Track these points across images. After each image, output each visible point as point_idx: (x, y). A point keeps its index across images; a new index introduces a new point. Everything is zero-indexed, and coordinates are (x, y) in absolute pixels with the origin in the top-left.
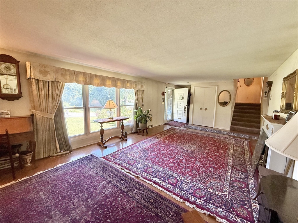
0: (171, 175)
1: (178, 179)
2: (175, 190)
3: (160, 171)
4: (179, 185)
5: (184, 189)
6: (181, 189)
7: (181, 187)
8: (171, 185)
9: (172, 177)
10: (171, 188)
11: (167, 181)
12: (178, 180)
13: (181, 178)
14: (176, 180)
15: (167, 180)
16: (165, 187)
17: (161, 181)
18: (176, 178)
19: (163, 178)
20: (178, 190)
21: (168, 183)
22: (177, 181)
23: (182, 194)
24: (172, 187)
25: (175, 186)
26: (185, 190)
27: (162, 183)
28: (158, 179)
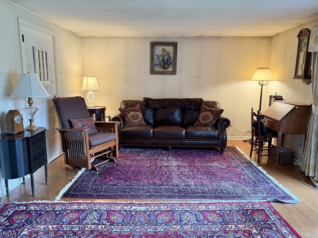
0: (122, 225)
1: (108, 224)
2: (107, 207)
3: (147, 223)
4: (103, 215)
5: (95, 212)
6: (99, 211)
7: (99, 214)
8: (116, 211)
9: (120, 223)
10: (113, 207)
11: (123, 214)
12: (108, 222)
13: (103, 226)
14: (111, 220)
15: (125, 214)
16: (122, 205)
17: (132, 209)
18: (112, 223)
19: (133, 215)
20: (103, 209)
21: (121, 211)
22: (108, 220)
23: (97, 207)
24: (113, 209)
25: (109, 211)
26: (93, 212)
27: (129, 207)
28: (138, 210)
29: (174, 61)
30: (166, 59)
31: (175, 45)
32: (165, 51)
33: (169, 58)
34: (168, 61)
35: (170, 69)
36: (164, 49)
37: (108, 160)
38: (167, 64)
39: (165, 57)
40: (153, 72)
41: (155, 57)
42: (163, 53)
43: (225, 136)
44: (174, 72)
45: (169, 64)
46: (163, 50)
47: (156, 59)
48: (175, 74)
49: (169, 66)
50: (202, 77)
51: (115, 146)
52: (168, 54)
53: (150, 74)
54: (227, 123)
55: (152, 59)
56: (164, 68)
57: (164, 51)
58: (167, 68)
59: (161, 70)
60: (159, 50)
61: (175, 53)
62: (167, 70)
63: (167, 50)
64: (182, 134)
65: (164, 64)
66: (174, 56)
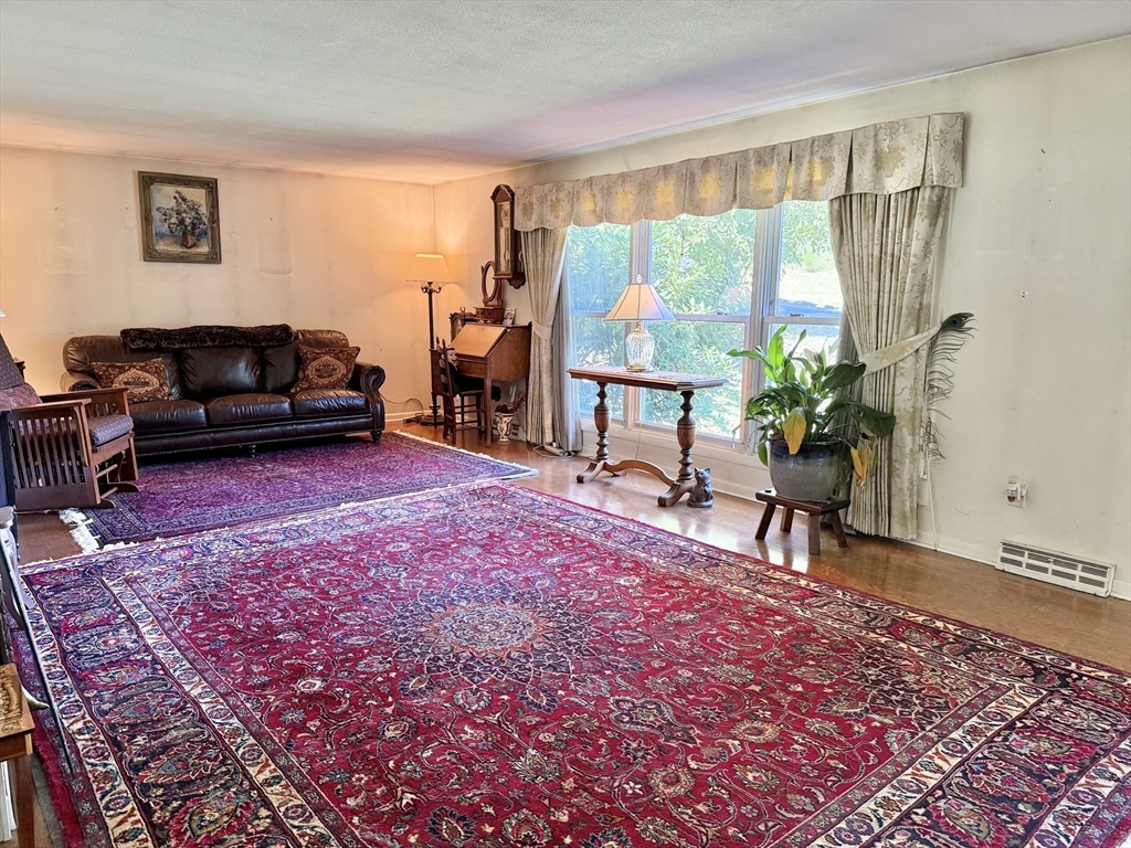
29: (212, 228)
30: (188, 221)
31: (210, 186)
32: (184, 200)
33: (198, 218)
34: (194, 226)
35: (204, 249)
36: (179, 193)
37: (115, 489)
38: (193, 234)
39: (184, 215)
40: (150, 255)
41: (157, 216)
42: (178, 204)
43: (379, 406)
44: (214, 257)
45: (200, 234)
46: (177, 196)
47: (158, 218)
48: (220, 262)
49: (199, 240)
50: (290, 271)
51: (128, 451)
52: (194, 208)
53: (145, 260)
54: (378, 374)
55: (147, 218)
56: (184, 244)
57: (180, 201)
58: (194, 245)
59: (177, 249)
60: (164, 197)
61: (212, 207)
62: (194, 250)
63: (189, 198)
64: (285, 410)
65: (185, 234)
66: (212, 214)
